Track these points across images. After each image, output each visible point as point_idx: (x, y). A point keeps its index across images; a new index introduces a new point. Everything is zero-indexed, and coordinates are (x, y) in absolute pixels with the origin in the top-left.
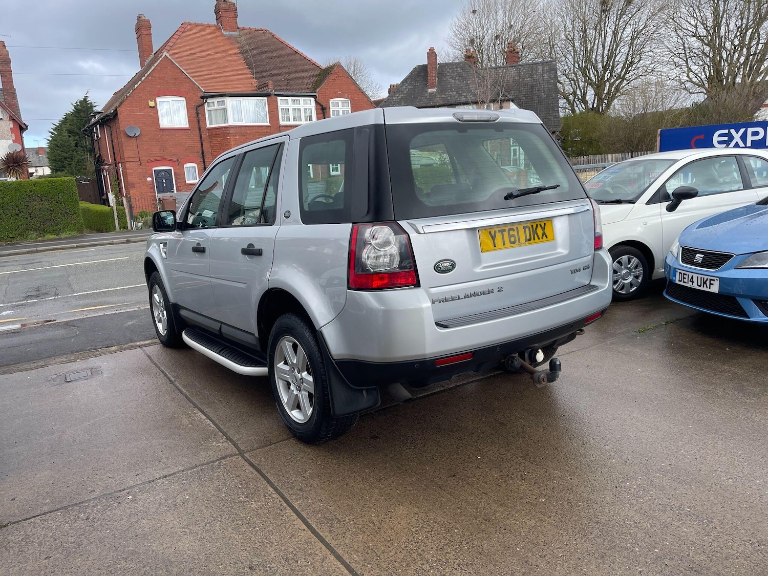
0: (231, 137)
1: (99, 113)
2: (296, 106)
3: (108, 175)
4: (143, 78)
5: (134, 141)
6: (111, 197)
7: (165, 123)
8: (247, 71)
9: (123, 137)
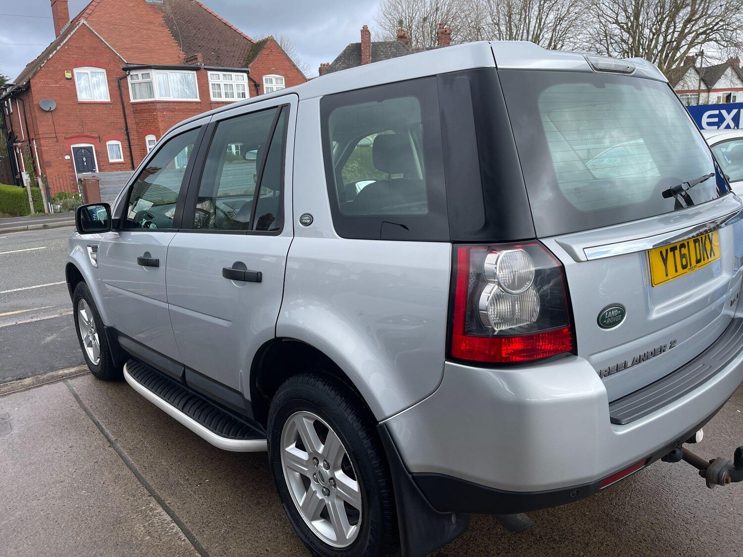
0: (159, 113)
1: (10, 85)
2: (229, 82)
3: (21, 153)
4: (59, 48)
5: (49, 115)
6: (25, 177)
7: (83, 97)
8: (173, 42)
9: (36, 109)
